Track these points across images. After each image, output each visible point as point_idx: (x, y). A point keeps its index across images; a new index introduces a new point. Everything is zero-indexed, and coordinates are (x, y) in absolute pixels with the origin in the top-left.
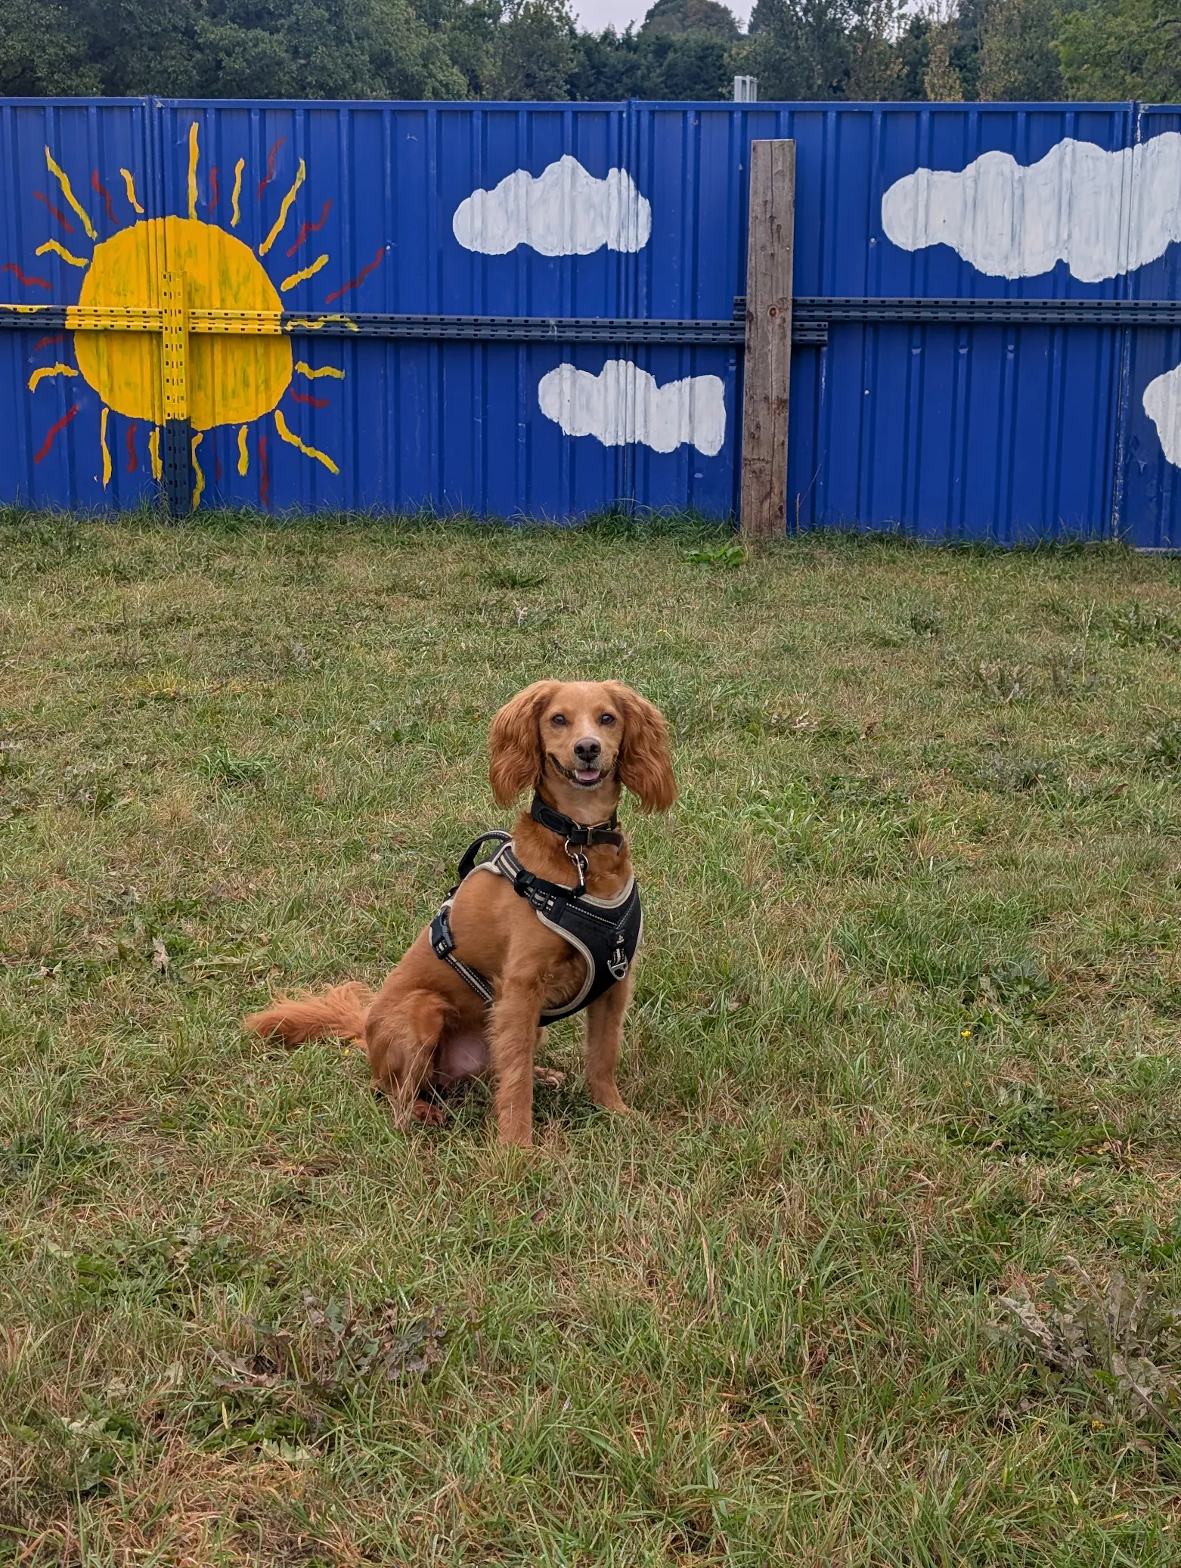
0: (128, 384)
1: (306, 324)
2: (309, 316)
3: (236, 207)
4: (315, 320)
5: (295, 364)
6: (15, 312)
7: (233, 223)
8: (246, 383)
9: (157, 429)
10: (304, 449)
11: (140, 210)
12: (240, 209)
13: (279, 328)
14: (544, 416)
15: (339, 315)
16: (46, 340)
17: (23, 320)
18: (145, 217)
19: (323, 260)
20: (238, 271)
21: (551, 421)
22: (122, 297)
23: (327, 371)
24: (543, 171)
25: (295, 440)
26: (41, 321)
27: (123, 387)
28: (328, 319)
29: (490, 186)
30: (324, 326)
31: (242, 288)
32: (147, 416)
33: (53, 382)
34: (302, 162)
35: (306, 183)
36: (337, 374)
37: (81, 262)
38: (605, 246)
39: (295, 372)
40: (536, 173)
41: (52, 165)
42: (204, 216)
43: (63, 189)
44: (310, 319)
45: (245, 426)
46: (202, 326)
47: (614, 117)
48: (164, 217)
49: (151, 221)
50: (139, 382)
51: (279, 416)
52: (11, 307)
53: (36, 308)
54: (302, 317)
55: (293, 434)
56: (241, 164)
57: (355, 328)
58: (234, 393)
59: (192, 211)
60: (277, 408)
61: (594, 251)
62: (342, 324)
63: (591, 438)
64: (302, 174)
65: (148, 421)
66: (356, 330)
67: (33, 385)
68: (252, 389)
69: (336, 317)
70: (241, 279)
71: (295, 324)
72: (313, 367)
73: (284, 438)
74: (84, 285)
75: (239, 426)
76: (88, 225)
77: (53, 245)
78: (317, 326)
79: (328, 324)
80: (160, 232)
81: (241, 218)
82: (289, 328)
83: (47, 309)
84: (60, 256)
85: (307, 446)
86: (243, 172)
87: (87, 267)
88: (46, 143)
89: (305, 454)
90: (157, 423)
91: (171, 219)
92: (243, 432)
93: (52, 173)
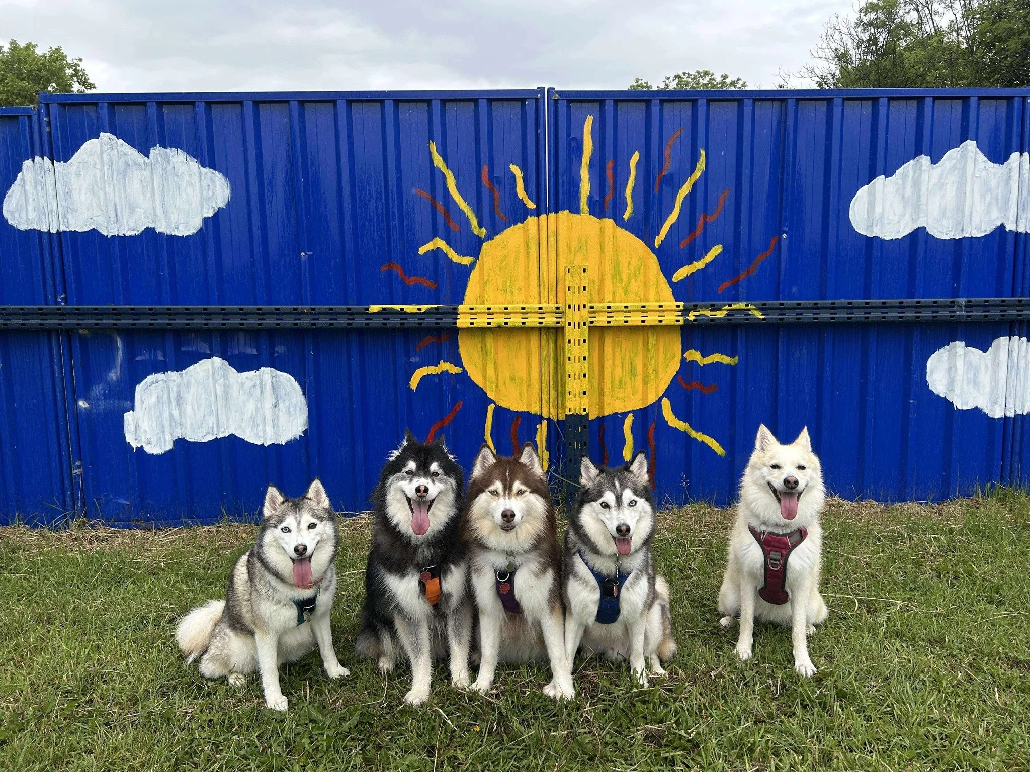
0: (513, 379)
1: (708, 313)
2: (712, 305)
3: (629, 200)
4: (720, 309)
5: (683, 352)
6: (402, 312)
7: (626, 216)
8: (633, 373)
9: (545, 422)
10: (694, 434)
11: (531, 205)
12: (634, 202)
13: (681, 318)
14: (932, 392)
15: (744, 303)
16: (429, 340)
17: (412, 321)
18: (538, 213)
19: (717, 250)
20: (629, 264)
21: (938, 396)
22: (509, 294)
23: (716, 358)
24: (942, 157)
25: (682, 426)
26: (430, 321)
27: (508, 382)
28: (733, 307)
29: (889, 173)
30: (727, 315)
31: (633, 280)
32: (534, 409)
33: (437, 381)
34: (703, 152)
35: (705, 174)
36: (726, 360)
37: (466, 261)
38: (1002, 227)
39: (683, 360)
40: (935, 160)
41: (438, 161)
42: (598, 209)
43: (448, 186)
44: (714, 308)
45: (631, 415)
46: (601, 320)
47: (1017, 103)
48: (557, 212)
49: (543, 217)
50: (524, 376)
51: (666, 403)
52: (397, 307)
53: (425, 307)
54: (706, 307)
55: (679, 419)
56: (636, 157)
57: (759, 315)
58: (620, 382)
59: (584, 205)
60: (664, 395)
61: (988, 233)
62: (745, 312)
63: (977, 410)
64: (701, 165)
65: (535, 415)
66: (762, 317)
67: (414, 383)
68: (639, 379)
69: (741, 305)
70: (632, 272)
71: (697, 313)
72: (704, 355)
73: (670, 424)
74: (470, 284)
75: (625, 415)
76: (474, 222)
77: (440, 243)
78: (720, 314)
79: (731, 312)
80: (552, 227)
81: (635, 211)
82: (691, 317)
83: (437, 309)
84: (446, 255)
85: (697, 431)
86: (638, 165)
87: (473, 265)
88: (431, 138)
89: (695, 439)
90: (545, 416)
91: (564, 214)
92: (629, 421)
93: (439, 169)
